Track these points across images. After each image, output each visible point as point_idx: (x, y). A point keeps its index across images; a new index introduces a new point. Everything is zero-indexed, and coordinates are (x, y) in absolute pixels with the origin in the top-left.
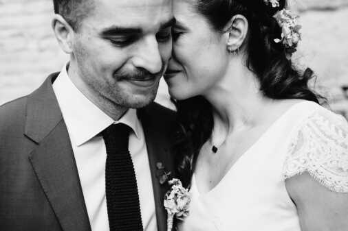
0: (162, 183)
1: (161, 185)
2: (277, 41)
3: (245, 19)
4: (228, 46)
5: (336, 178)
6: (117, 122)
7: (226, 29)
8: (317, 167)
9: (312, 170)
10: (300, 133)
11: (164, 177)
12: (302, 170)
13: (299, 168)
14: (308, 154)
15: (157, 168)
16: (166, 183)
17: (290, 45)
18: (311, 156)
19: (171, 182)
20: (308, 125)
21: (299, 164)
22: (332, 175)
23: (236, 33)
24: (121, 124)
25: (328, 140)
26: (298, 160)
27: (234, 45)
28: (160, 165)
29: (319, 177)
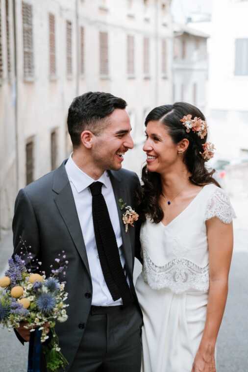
0: (122, 209)
1: (121, 210)
2: (200, 153)
3: (188, 141)
4: (178, 151)
6: (96, 181)
7: (179, 144)
8: (220, 214)
9: (218, 215)
11: (123, 206)
12: (214, 216)
14: (216, 209)
15: (119, 202)
16: (124, 208)
17: (205, 158)
19: (126, 208)
21: (213, 213)
23: (182, 146)
24: (98, 182)
25: (223, 203)
27: (181, 151)
28: (120, 200)
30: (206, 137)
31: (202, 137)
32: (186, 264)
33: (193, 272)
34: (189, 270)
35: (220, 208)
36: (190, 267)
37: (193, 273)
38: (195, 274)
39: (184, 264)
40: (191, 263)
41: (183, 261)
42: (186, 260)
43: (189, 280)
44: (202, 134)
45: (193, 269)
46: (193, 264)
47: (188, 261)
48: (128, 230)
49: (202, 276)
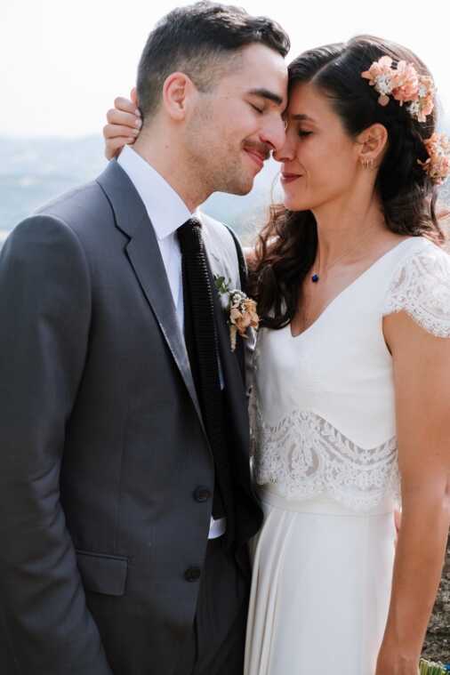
3: (385, 130)
4: (360, 158)
5: (434, 320)
8: (416, 306)
9: (410, 309)
10: (403, 270)
12: (399, 308)
13: (396, 305)
14: (408, 292)
18: (410, 295)
20: (414, 262)
21: (396, 302)
22: (431, 316)
26: (395, 297)
29: (417, 317)
30: (430, 118)
31: (422, 119)
32: (316, 428)
33: (333, 451)
34: (323, 444)
35: (420, 292)
36: (326, 438)
37: (333, 457)
38: (340, 461)
39: (313, 426)
40: (330, 426)
41: (309, 418)
42: (318, 417)
43: (320, 471)
44: (421, 109)
45: (333, 445)
46: (336, 432)
47: (323, 421)
48: (236, 345)
49: (359, 472)
